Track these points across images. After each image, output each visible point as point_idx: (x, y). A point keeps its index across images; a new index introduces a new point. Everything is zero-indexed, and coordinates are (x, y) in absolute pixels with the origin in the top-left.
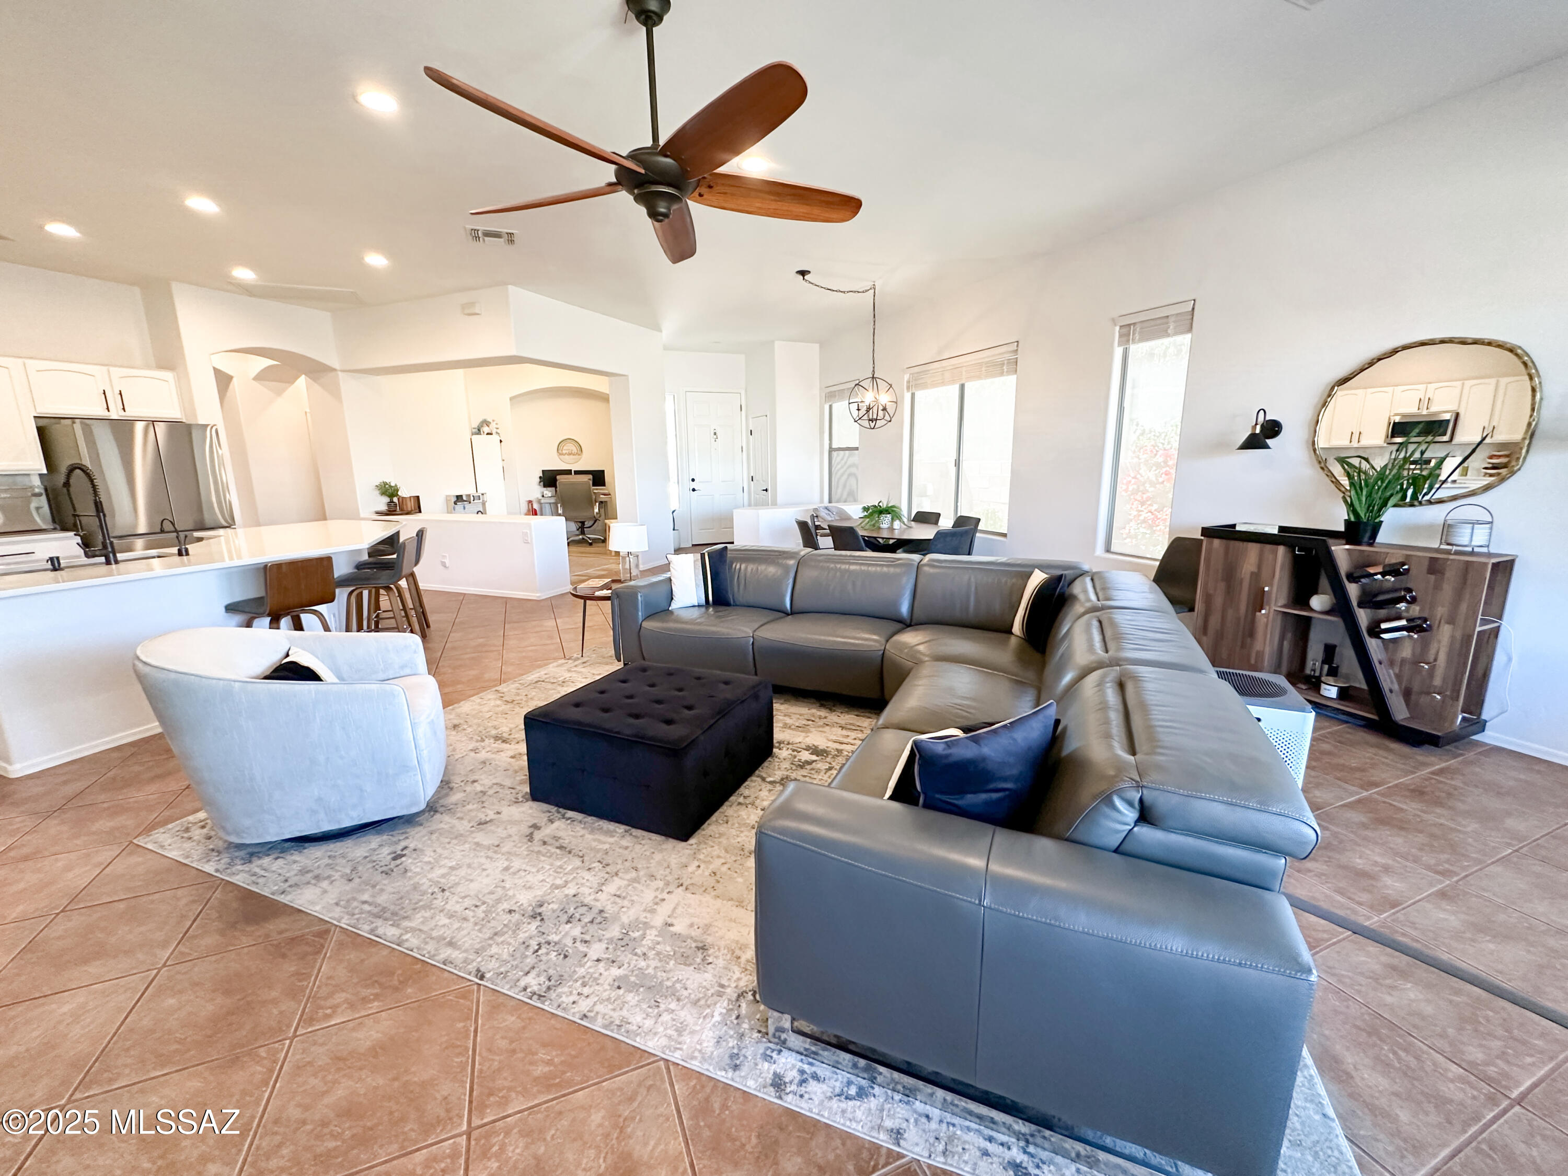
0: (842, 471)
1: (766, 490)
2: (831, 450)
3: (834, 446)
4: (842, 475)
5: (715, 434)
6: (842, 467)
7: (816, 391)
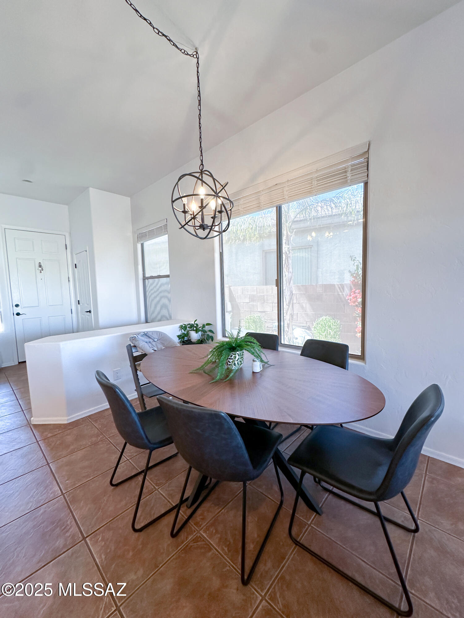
0: (155, 294)
1: (90, 312)
2: (145, 278)
3: (147, 275)
4: (155, 297)
5: (40, 266)
6: (155, 292)
7: (130, 234)
